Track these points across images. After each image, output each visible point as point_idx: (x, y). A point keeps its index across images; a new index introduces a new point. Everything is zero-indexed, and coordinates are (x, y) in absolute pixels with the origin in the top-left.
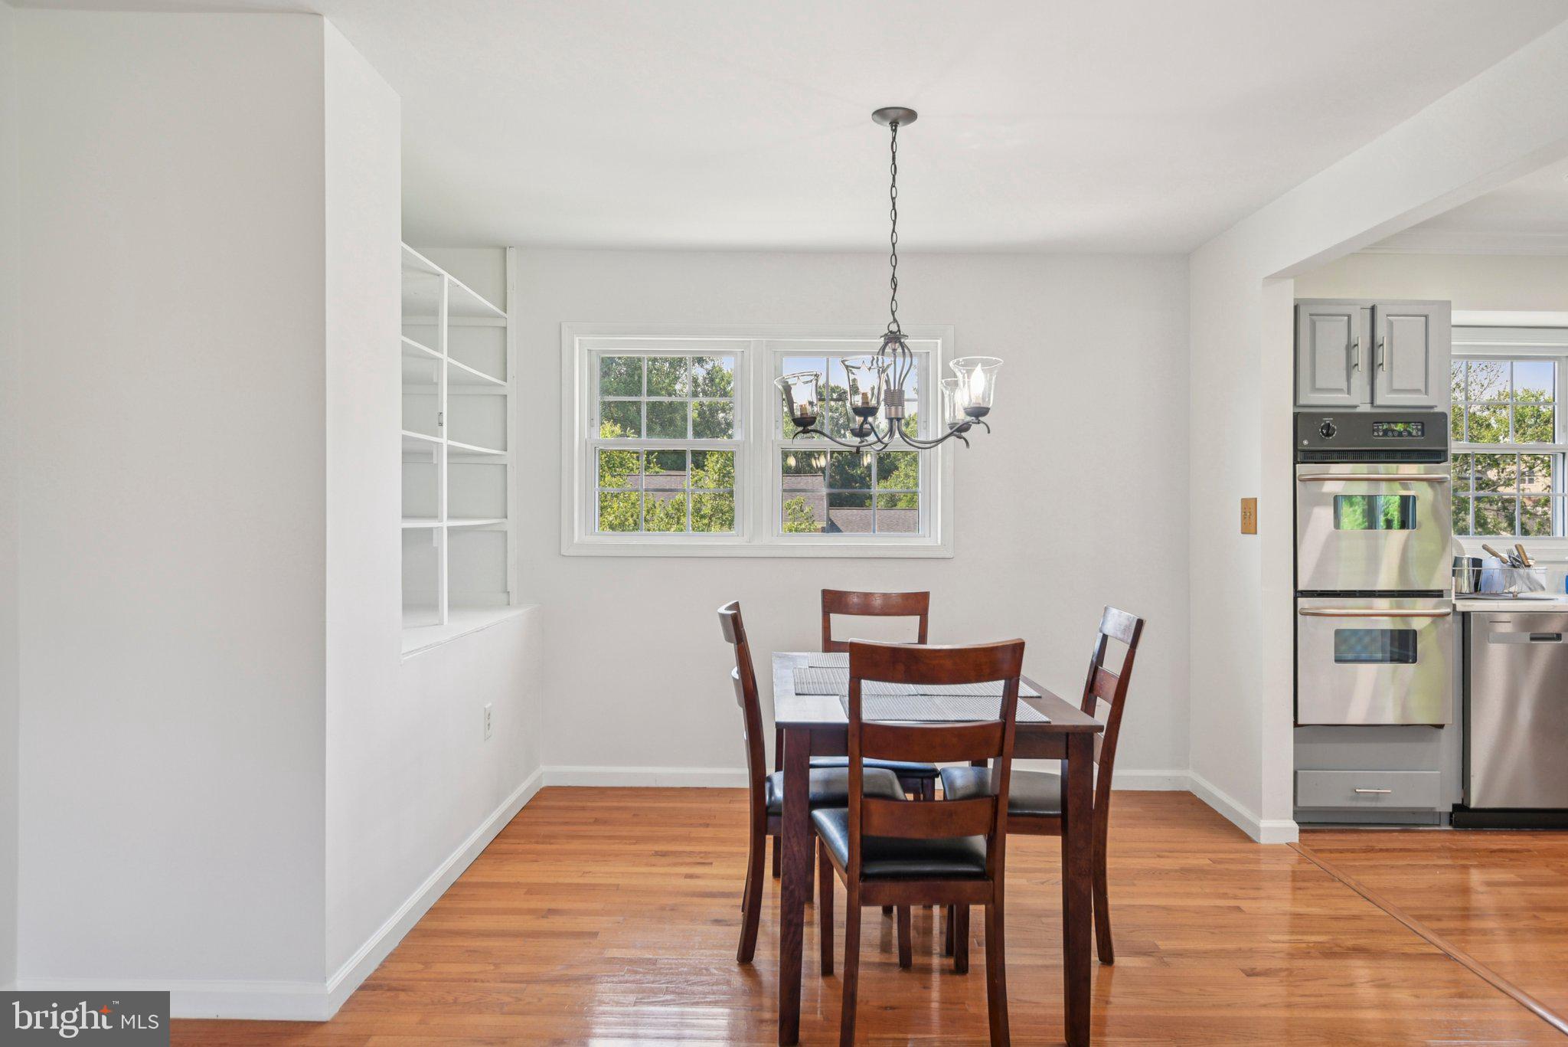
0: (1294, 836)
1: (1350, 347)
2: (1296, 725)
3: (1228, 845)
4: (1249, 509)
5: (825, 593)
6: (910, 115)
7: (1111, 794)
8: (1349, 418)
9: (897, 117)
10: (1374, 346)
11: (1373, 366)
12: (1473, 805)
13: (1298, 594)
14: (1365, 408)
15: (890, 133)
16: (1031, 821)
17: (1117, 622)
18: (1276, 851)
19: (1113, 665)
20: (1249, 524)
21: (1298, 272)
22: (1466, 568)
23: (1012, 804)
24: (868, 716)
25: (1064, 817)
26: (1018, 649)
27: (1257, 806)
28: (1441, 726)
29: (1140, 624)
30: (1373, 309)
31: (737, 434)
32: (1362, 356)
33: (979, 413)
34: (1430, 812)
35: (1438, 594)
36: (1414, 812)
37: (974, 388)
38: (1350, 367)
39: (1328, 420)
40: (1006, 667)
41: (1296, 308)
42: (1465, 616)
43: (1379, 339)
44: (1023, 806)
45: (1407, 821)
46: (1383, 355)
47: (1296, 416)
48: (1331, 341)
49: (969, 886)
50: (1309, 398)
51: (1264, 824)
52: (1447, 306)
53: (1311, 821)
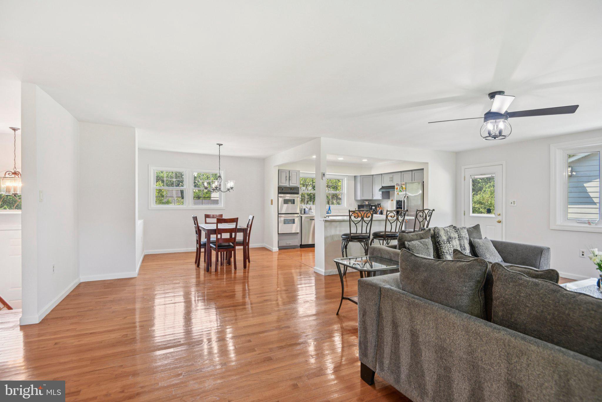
0: (278, 250)
1: (286, 177)
2: (278, 234)
3: (268, 252)
4: (272, 201)
5: (205, 215)
6: (222, 145)
7: (249, 249)
8: (286, 188)
9: (220, 145)
10: (289, 177)
11: (289, 180)
12: (302, 244)
13: (279, 214)
14: (288, 186)
15: (219, 147)
16: (239, 244)
17: (251, 217)
18: (275, 252)
19: (250, 223)
20: (272, 204)
21: (279, 166)
22: (303, 210)
23: (236, 242)
24: (218, 228)
25: (243, 243)
26: (238, 218)
27: (272, 246)
28: (298, 233)
29: (253, 217)
30: (289, 171)
31: (185, 187)
32: (288, 178)
33: (232, 188)
34: (297, 246)
35: (298, 214)
36: (295, 246)
37: (230, 184)
38: (286, 180)
39: (283, 188)
40: (236, 221)
41: (279, 171)
42: (302, 217)
43: (290, 175)
44: (238, 242)
45: (293, 247)
46: (291, 178)
47: (278, 187)
48: (283, 175)
49: (231, 249)
50: (280, 184)
51: (273, 249)
52: (300, 171)
53: (281, 248)
